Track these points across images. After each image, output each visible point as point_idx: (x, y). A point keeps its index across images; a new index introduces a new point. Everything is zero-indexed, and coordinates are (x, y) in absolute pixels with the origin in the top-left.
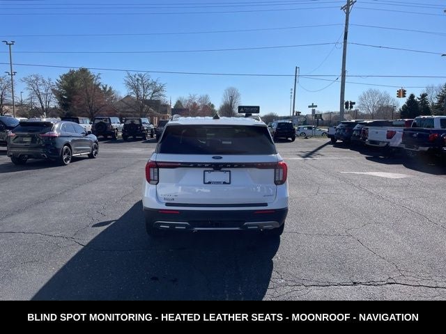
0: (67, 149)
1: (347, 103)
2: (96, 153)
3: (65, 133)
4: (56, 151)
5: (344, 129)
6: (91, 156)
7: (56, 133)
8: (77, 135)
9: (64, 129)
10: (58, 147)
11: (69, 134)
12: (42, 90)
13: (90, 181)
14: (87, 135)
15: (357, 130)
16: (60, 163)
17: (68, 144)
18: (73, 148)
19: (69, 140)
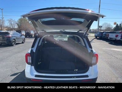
0: (14, 41)
1: (100, 26)
2: (24, 42)
3: (13, 36)
4: (10, 41)
5: (100, 34)
6: (23, 43)
7: (10, 36)
8: (18, 36)
9: (13, 34)
10: (11, 40)
11: (15, 36)
12: (13, 23)
13: (19, 52)
14: (21, 36)
15: (104, 34)
16: (11, 45)
17: (14, 39)
18: (16, 40)
19: (15, 38)
